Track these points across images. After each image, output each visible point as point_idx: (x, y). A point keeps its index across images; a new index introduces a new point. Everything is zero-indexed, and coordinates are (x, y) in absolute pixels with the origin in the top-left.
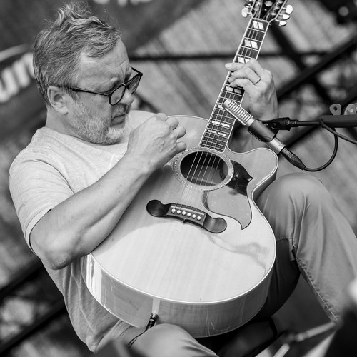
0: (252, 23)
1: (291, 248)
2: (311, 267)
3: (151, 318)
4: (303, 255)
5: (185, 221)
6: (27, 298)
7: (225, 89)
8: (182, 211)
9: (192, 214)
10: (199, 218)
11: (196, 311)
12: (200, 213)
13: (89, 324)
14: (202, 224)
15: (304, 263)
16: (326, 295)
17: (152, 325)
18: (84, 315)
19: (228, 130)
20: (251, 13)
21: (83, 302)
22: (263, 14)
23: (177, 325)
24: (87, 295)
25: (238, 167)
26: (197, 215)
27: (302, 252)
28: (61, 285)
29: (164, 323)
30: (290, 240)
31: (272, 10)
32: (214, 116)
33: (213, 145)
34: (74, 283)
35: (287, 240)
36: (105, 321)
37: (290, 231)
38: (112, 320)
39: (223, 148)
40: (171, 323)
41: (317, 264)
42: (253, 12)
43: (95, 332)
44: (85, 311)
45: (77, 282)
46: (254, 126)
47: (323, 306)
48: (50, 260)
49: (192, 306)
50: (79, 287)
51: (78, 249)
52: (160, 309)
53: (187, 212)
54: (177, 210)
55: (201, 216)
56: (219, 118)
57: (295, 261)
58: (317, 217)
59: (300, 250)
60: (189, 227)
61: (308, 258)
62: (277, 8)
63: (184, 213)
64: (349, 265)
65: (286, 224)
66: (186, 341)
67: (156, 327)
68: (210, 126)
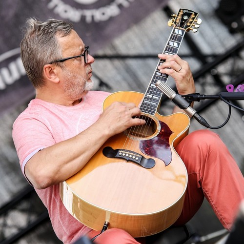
0: (174, 30)
1: (198, 180)
2: (212, 193)
3: (105, 224)
4: (206, 185)
5: (128, 161)
6: (23, 211)
7: (156, 74)
8: (126, 154)
9: (133, 156)
10: (137, 159)
11: (134, 220)
12: (138, 156)
13: (64, 228)
14: (139, 162)
15: (207, 190)
16: (222, 211)
17: (106, 229)
18: (61, 222)
19: (157, 101)
20: (174, 23)
21: (61, 213)
22: (182, 25)
23: (122, 229)
24: (63, 209)
25: (163, 125)
26: (136, 157)
27: (206, 183)
28: (46, 203)
29: (113, 228)
30: (198, 175)
31: (188, 22)
32: (148, 92)
33: (147, 110)
34: (54, 201)
35: (196, 174)
36: (75, 227)
37: (197, 168)
38: (80, 226)
39: (154, 112)
40: (118, 228)
41: (216, 191)
42: (175, 23)
43: (68, 234)
44: (62, 220)
45: (56, 200)
46: (176, 98)
47: (220, 219)
48: (38, 182)
49: (132, 217)
50: (58, 204)
51: (57, 177)
52: (111, 218)
53: (129, 155)
54: (122, 153)
55: (139, 157)
56: (151, 93)
57: (201, 188)
58: (216, 159)
59: (205, 181)
60: (131, 164)
61: (210, 186)
62: (191, 20)
63: (127, 155)
64: (237, 191)
65: (195, 164)
66: (128, 240)
67: (108, 230)
68: (145, 98)
